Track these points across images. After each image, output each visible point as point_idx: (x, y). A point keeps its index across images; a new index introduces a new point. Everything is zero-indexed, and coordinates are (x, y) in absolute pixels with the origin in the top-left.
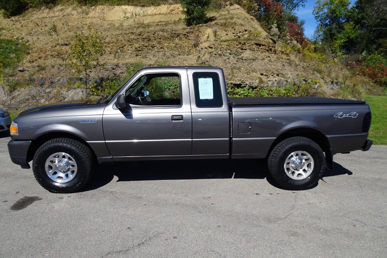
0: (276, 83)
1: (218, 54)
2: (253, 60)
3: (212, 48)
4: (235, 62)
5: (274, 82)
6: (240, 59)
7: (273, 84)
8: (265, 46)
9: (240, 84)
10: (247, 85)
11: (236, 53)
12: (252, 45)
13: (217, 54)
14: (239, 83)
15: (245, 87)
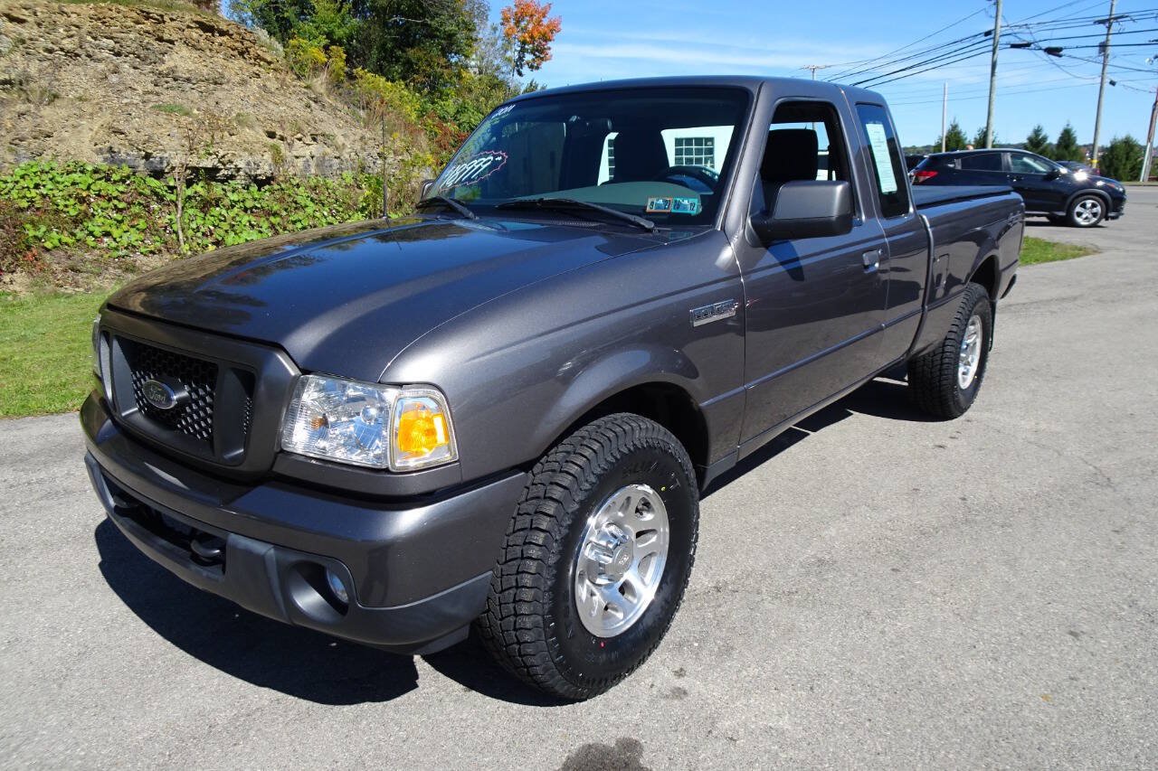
0: (313, 163)
1: (62, 50)
2: (216, 83)
3: (21, 21)
4: (150, 87)
5: (308, 161)
6: (167, 75)
7: (307, 166)
8: (231, 35)
9: (216, 170)
10: (238, 170)
11: (143, 53)
12: (189, 27)
13: (56, 48)
14: (210, 166)
15: (232, 177)
